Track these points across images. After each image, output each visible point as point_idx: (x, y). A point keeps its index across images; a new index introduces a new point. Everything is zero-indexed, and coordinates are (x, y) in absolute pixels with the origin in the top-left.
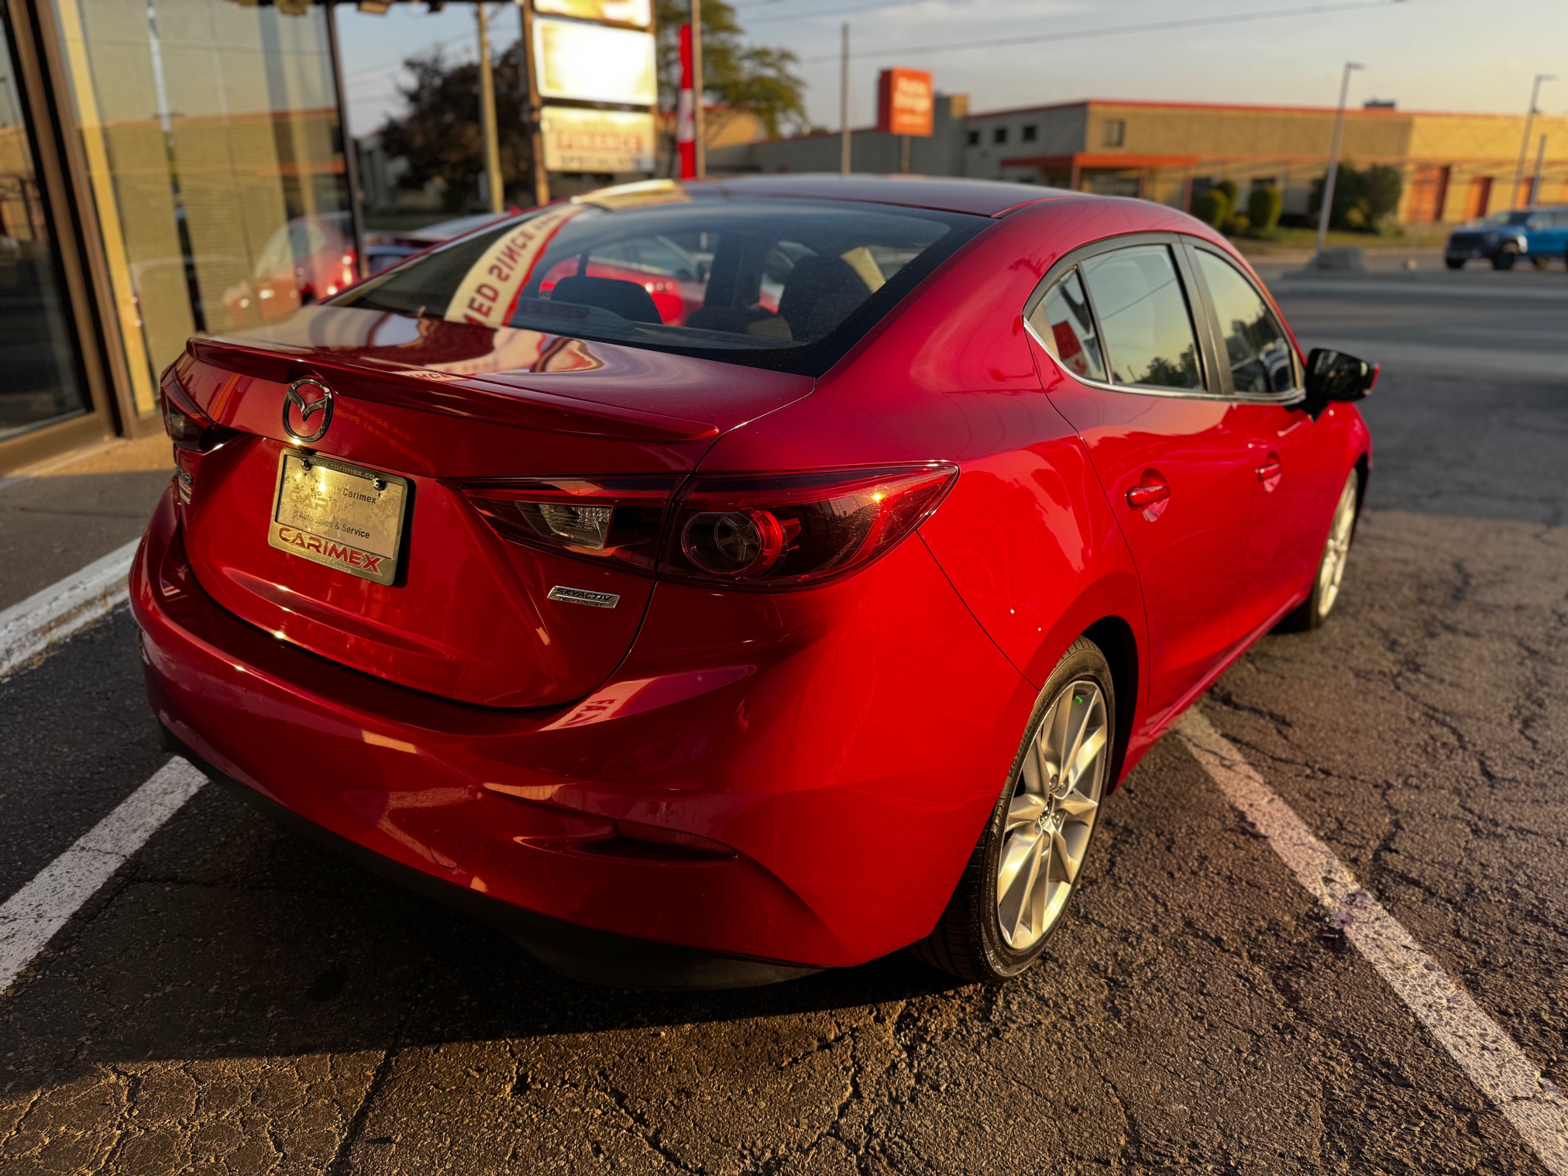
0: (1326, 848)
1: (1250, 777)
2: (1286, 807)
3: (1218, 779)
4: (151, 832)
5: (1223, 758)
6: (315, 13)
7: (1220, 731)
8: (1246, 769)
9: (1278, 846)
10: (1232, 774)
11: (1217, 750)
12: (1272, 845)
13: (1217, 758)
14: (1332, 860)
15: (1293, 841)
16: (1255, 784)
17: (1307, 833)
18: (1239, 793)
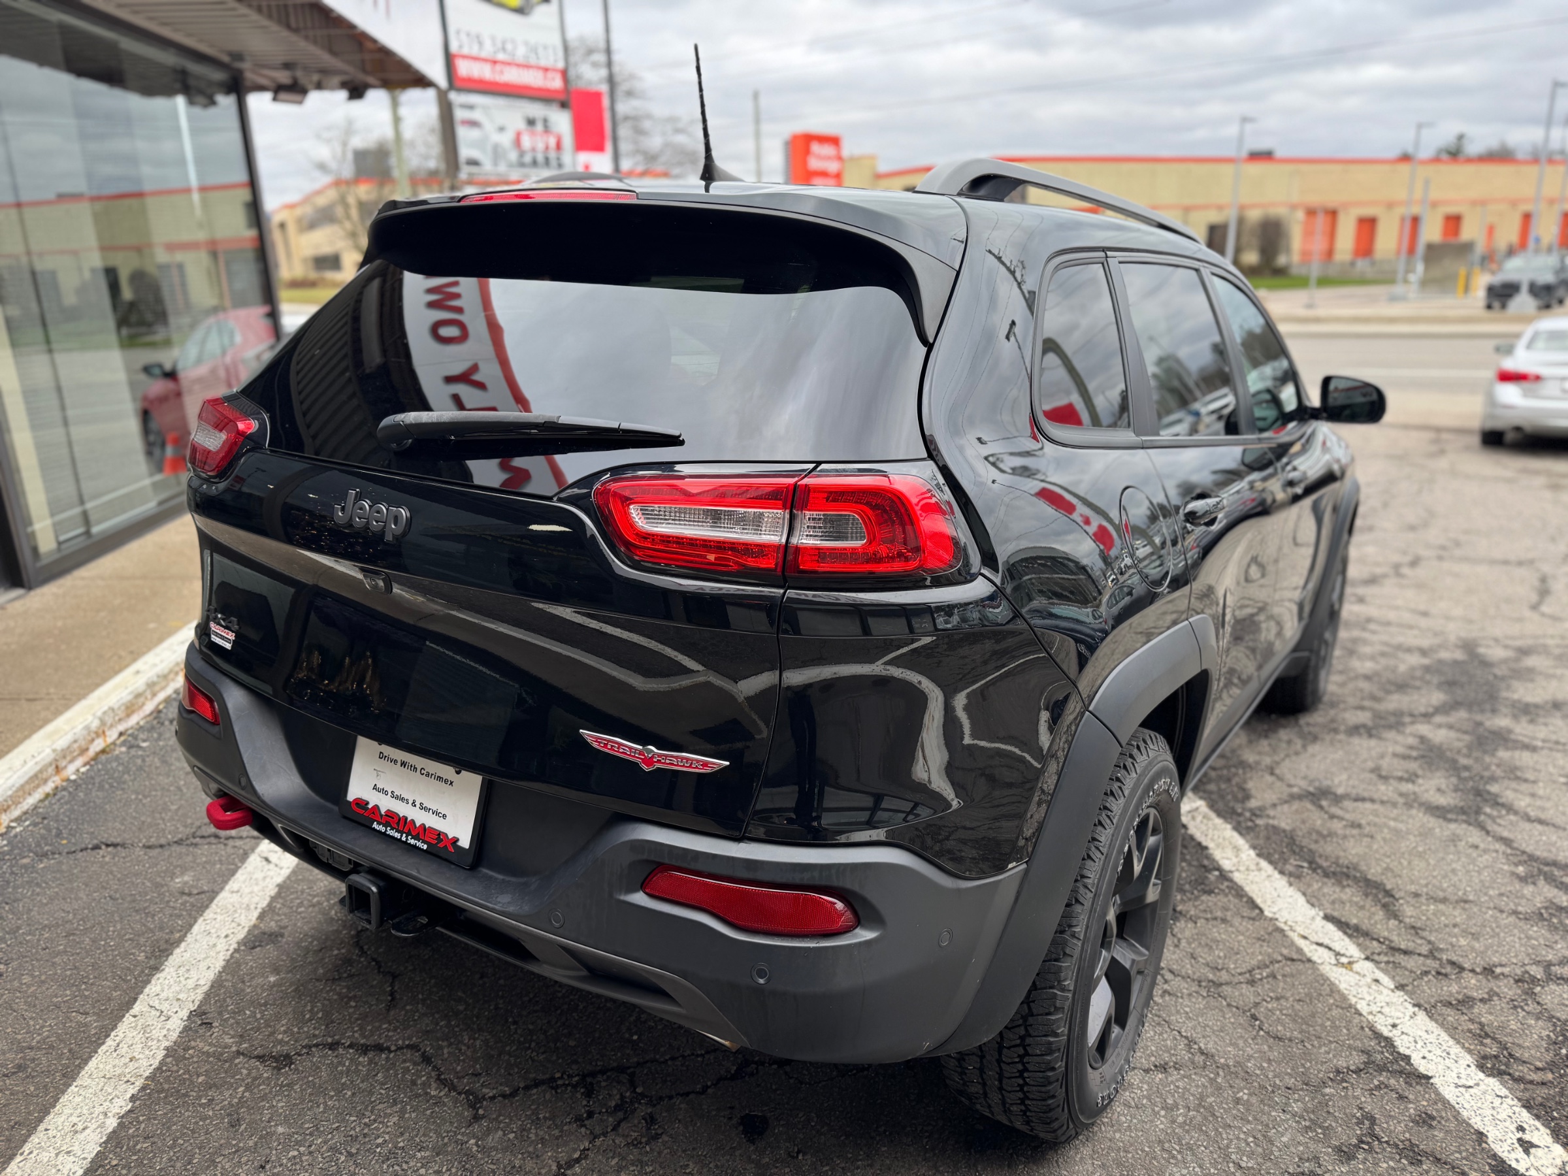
0: (1504, 1092)
2: (1435, 1025)
5: (1337, 954)
6: (227, 102)
7: (1321, 914)
8: (1367, 968)
9: (1449, 1093)
10: (1357, 977)
11: (1326, 942)
12: (1441, 1090)
13: (1331, 954)
14: (1517, 1109)
15: (1462, 1082)
16: (1386, 991)
17: (1473, 1068)
18: (1374, 1008)
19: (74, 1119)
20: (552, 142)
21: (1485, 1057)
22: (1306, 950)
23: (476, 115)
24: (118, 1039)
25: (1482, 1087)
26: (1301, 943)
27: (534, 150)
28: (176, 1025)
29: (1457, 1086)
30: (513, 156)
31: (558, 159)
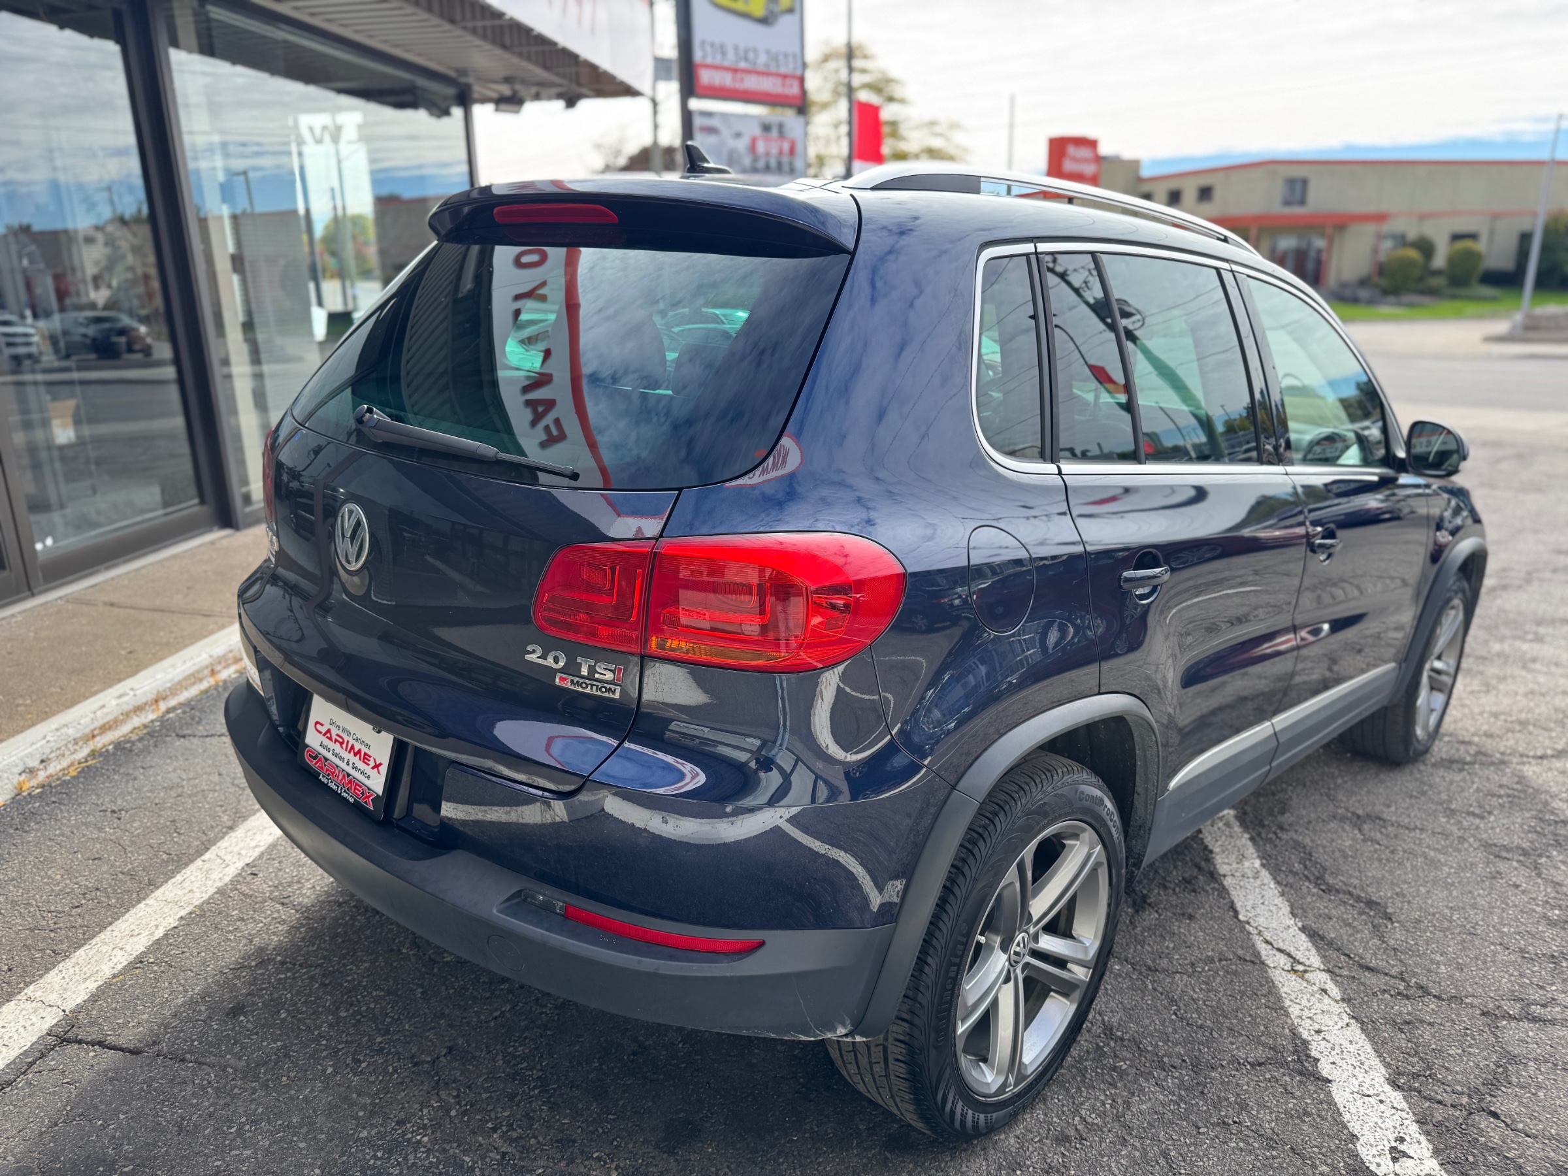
0: (1404, 1105)
1: (1325, 991)
2: (1363, 1037)
3: (1283, 990)
4: (100, 983)
5: (1296, 961)
6: (457, 112)
7: (1300, 924)
8: (1321, 979)
9: (1340, 1095)
10: (1305, 985)
11: (1291, 950)
12: (1333, 1094)
13: (1288, 961)
14: (1407, 1122)
15: (1362, 1090)
16: (1328, 1001)
17: (1383, 1079)
18: (1306, 1013)
19: (133, 927)
20: (786, 146)
21: (1402, 1074)
22: (1263, 953)
23: (714, 122)
24: (185, 876)
25: (1382, 1098)
26: (1262, 947)
27: (768, 155)
29: (1354, 1092)
30: (747, 161)
31: (791, 164)
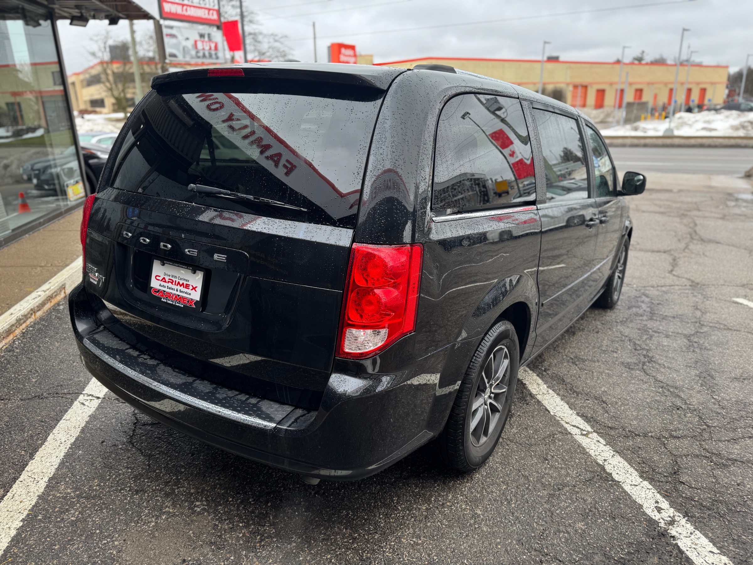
0: (650, 487)
1: (598, 441)
2: (622, 459)
3: (584, 445)
5: (582, 430)
6: (46, 24)
7: (575, 412)
8: (595, 436)
9: (627, 488)
10: (590, 440)
11: (577, 425)
12: (624, 487)
13: (579, 430)
14: (655, 494)
15: (634, 483)
16: (602, 446)
17: (638, 477)
18: (597, 453)
20: (213, 46)
21: (643, 472)
22: (568, 429)
23: (173, 32)
24: (13, 493)
25: (642, 485)
26: (566, 426)
27: (203, 49)
28: (43, 485)
29: (631, 485)
30: (193, 53)
31: (216, 54)
